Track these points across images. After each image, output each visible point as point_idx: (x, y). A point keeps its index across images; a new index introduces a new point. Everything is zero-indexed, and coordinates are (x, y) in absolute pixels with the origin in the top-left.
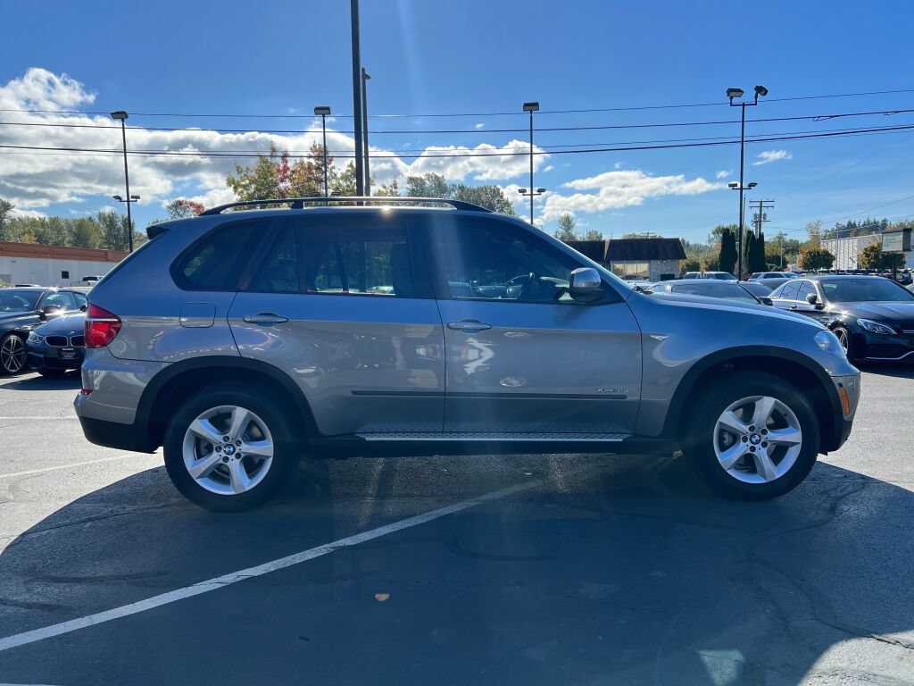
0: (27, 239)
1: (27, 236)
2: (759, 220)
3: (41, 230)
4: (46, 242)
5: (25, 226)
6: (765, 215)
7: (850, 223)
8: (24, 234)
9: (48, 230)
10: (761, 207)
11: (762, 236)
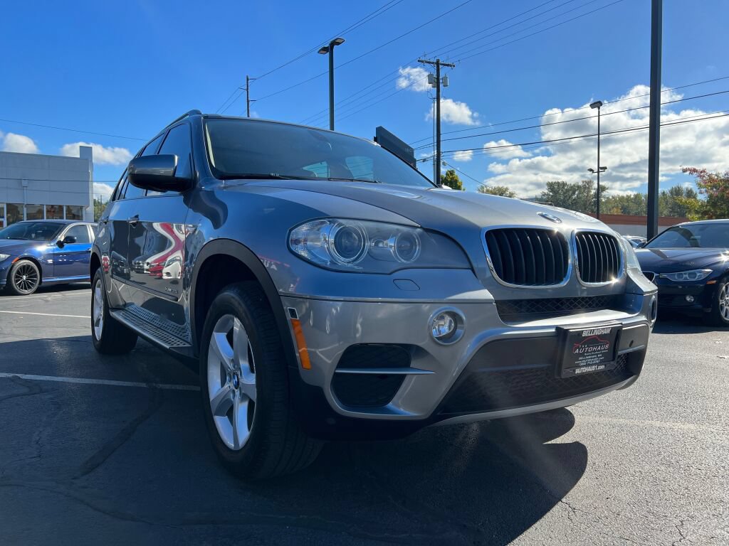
0: (615, 212)
1: (615, 209)
3: (626, 204)
4: (629, 213)
5: (616, 201)
8: (613, 208)
9: (631, 204)
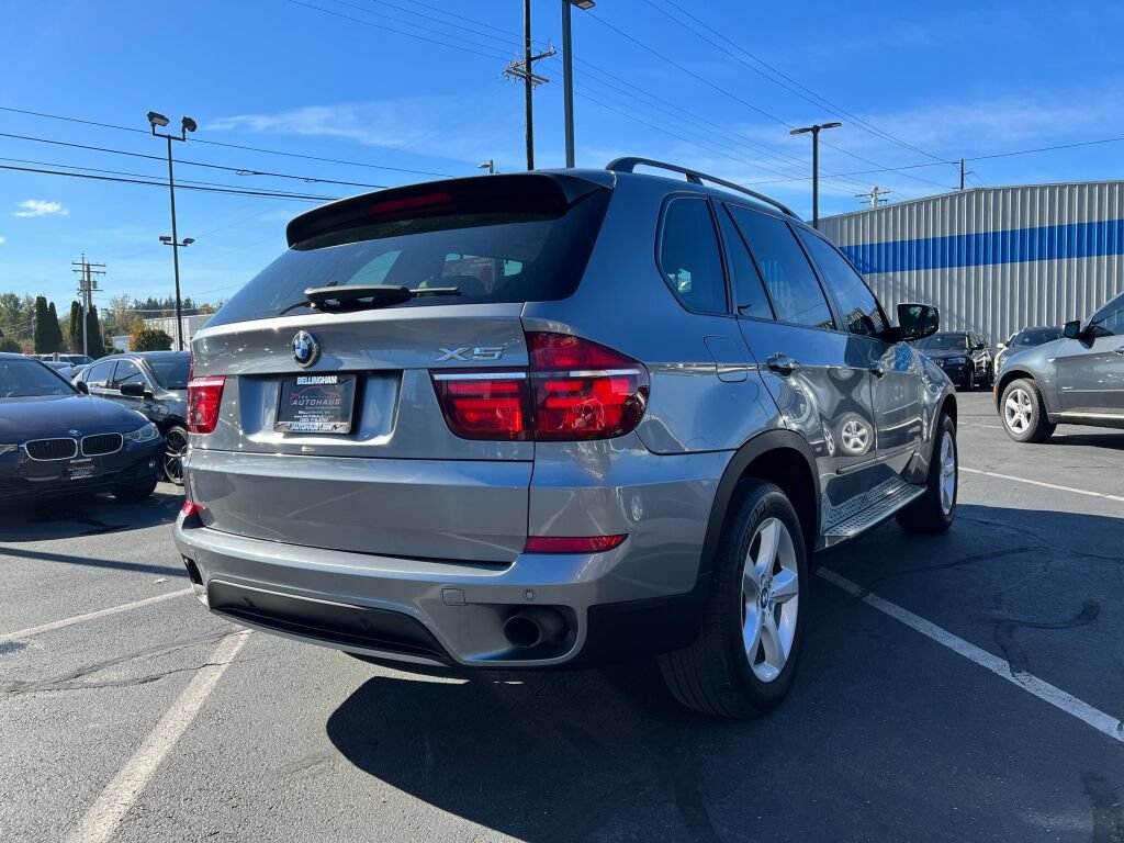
2: (87, 287)
6: (95, 282)
7: (150, 300)
10: (89, 272)
11: (93, 310)
